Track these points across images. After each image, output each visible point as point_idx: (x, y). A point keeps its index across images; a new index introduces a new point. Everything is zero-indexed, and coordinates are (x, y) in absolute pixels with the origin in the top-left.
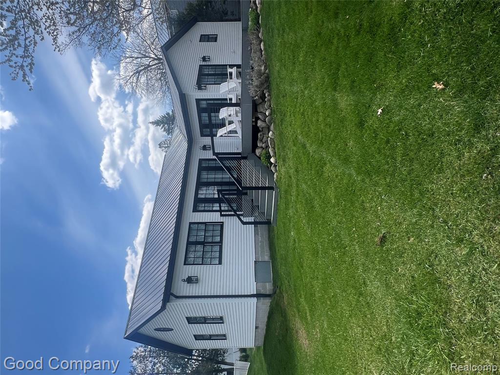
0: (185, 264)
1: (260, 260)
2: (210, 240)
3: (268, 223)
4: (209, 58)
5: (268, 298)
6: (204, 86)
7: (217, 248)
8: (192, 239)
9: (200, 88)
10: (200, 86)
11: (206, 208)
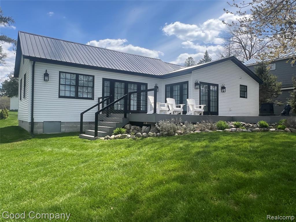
0: (60, 72)
1: (61, 125)
2: (79, 90)
3: (82, 132)
4: (223, 91)
5: (30, 130)
6: (197, 88)
7: (73, 95)
8: (81, 77)
9: (196, 84)
10: (198, 84)
11: (105, 88)
